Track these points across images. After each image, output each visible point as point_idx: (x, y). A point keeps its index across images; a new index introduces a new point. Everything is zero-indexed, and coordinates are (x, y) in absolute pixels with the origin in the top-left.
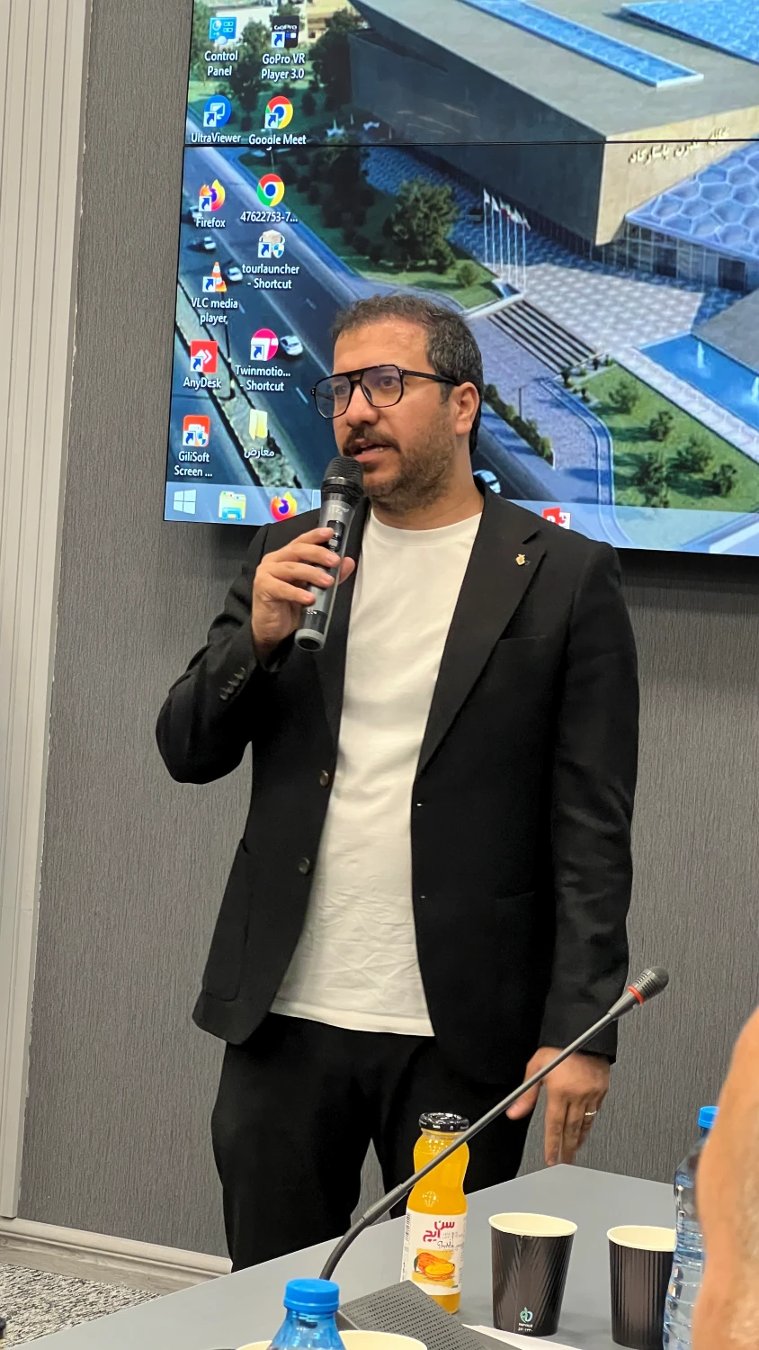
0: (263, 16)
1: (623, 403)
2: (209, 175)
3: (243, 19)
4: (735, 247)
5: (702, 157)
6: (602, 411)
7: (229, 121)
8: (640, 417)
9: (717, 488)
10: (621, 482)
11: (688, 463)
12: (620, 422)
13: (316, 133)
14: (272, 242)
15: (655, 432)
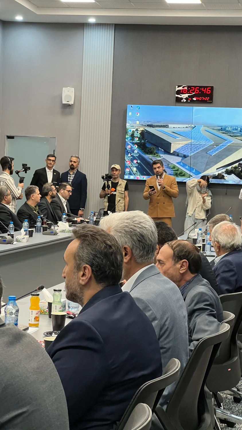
0: (134, 130)
1: (174, 168)
2: (129, 145)
3: (132, 130)
4: (185, 154)
5: (181, 145)
6: (172, 168)
7: (131, 140)
8: (176, 169)
9: (184, 175)
10: (174, 175)
11: (181, 173)
12: (174, 169)
13: (141, 141)
14: (136, 151)
15: (177, 170)
